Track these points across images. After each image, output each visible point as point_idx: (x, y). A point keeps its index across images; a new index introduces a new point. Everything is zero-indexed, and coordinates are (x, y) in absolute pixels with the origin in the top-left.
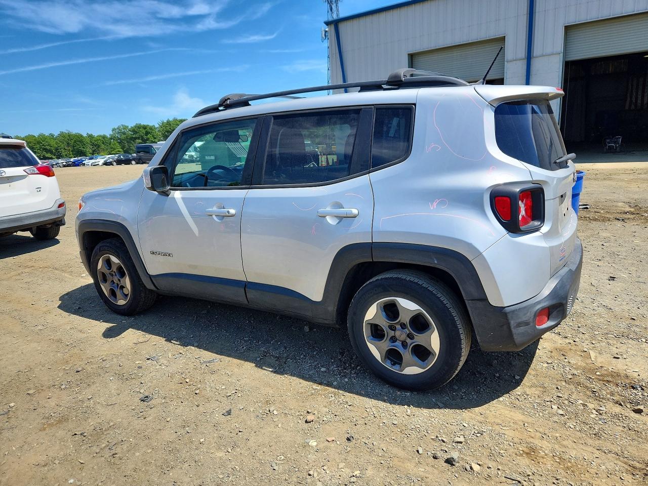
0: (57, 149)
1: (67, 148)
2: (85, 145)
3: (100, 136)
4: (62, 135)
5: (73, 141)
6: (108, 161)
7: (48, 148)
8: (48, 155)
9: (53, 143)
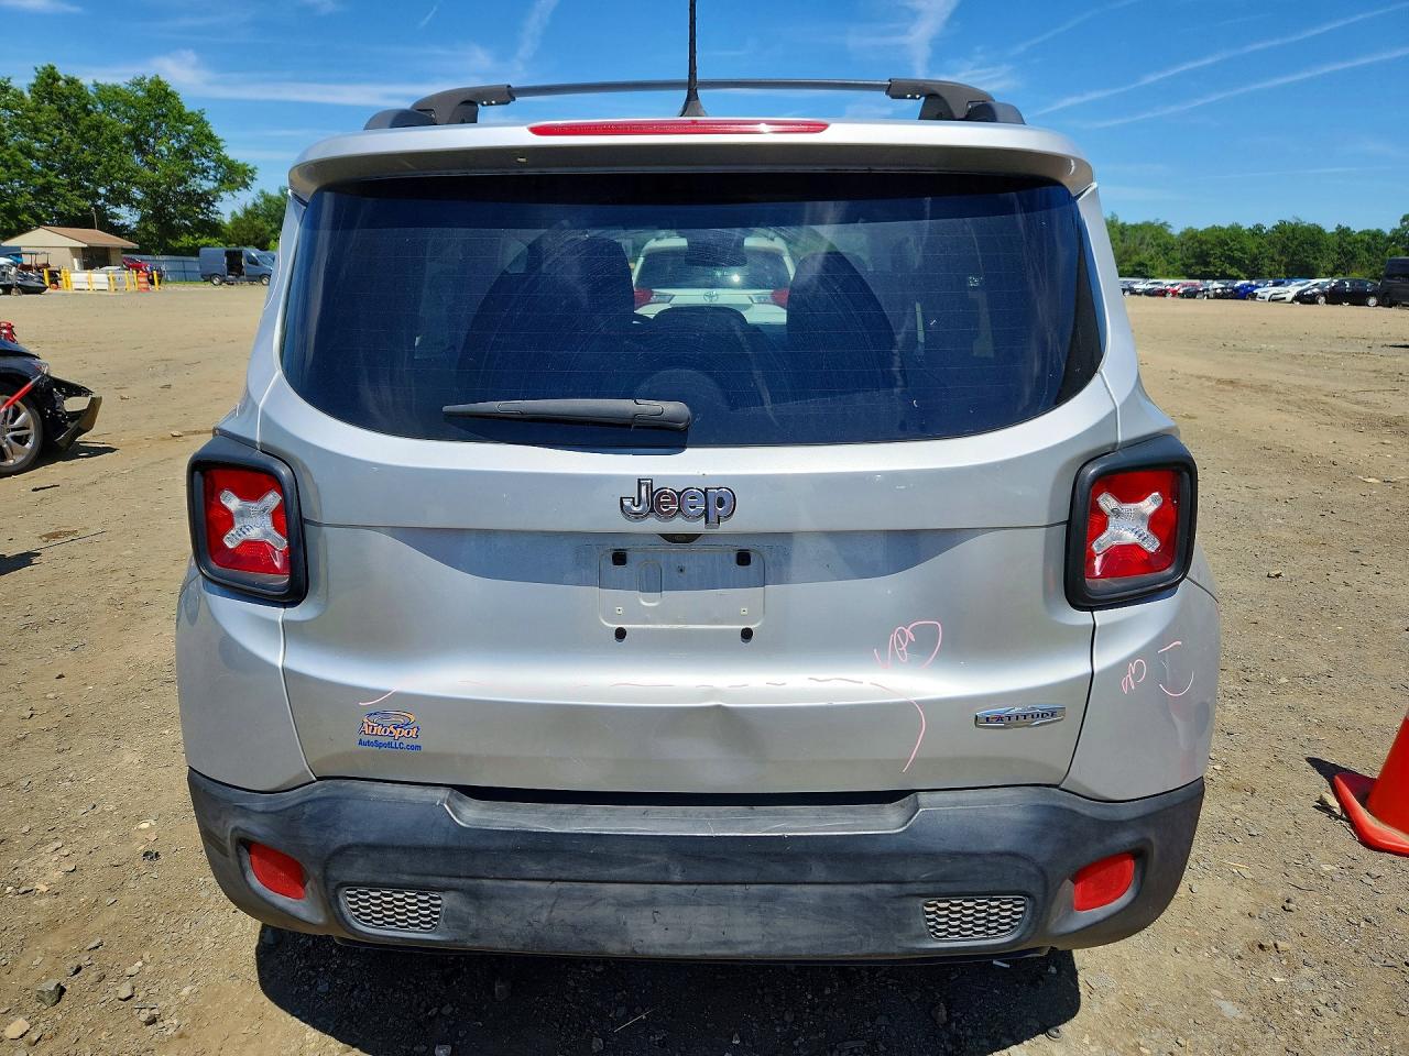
0: (1254, 259)
1: (1277, 257)
2: (1320, 251)
3: (1367, 232)
4: (1281, 228)
5: (1296, 243)
6: (1309, 292)
7: (1238, 254)
8: (1233, 271)
9: (1252, 246)
